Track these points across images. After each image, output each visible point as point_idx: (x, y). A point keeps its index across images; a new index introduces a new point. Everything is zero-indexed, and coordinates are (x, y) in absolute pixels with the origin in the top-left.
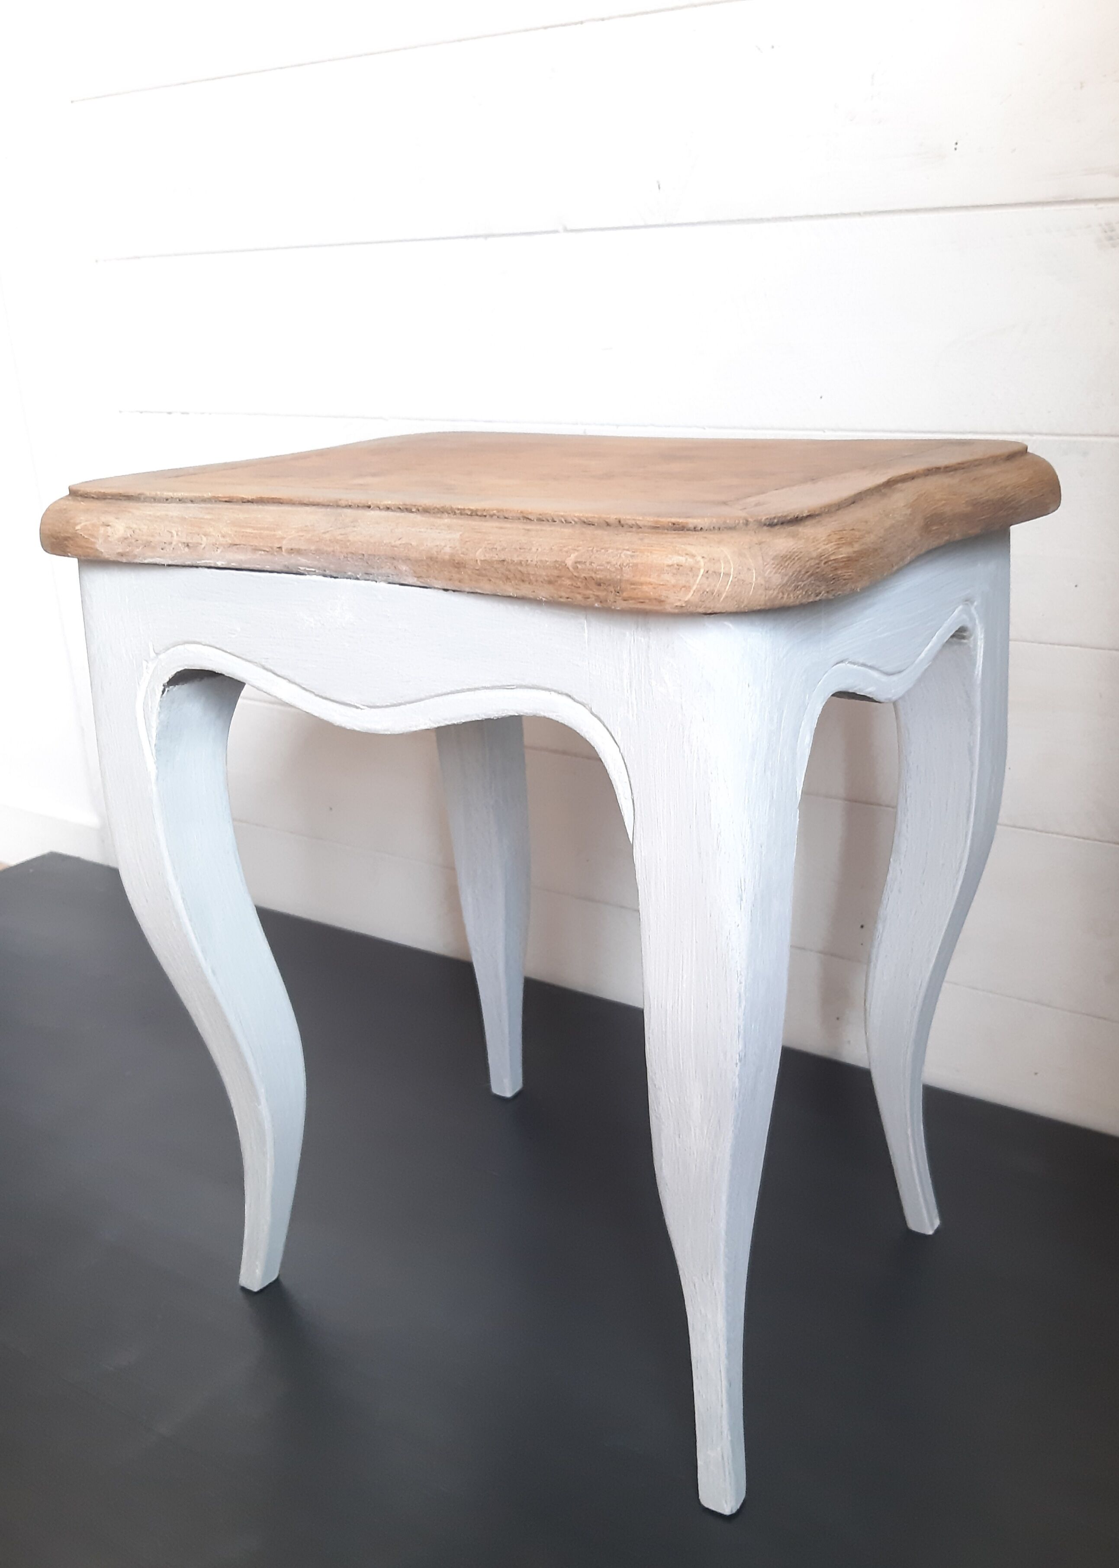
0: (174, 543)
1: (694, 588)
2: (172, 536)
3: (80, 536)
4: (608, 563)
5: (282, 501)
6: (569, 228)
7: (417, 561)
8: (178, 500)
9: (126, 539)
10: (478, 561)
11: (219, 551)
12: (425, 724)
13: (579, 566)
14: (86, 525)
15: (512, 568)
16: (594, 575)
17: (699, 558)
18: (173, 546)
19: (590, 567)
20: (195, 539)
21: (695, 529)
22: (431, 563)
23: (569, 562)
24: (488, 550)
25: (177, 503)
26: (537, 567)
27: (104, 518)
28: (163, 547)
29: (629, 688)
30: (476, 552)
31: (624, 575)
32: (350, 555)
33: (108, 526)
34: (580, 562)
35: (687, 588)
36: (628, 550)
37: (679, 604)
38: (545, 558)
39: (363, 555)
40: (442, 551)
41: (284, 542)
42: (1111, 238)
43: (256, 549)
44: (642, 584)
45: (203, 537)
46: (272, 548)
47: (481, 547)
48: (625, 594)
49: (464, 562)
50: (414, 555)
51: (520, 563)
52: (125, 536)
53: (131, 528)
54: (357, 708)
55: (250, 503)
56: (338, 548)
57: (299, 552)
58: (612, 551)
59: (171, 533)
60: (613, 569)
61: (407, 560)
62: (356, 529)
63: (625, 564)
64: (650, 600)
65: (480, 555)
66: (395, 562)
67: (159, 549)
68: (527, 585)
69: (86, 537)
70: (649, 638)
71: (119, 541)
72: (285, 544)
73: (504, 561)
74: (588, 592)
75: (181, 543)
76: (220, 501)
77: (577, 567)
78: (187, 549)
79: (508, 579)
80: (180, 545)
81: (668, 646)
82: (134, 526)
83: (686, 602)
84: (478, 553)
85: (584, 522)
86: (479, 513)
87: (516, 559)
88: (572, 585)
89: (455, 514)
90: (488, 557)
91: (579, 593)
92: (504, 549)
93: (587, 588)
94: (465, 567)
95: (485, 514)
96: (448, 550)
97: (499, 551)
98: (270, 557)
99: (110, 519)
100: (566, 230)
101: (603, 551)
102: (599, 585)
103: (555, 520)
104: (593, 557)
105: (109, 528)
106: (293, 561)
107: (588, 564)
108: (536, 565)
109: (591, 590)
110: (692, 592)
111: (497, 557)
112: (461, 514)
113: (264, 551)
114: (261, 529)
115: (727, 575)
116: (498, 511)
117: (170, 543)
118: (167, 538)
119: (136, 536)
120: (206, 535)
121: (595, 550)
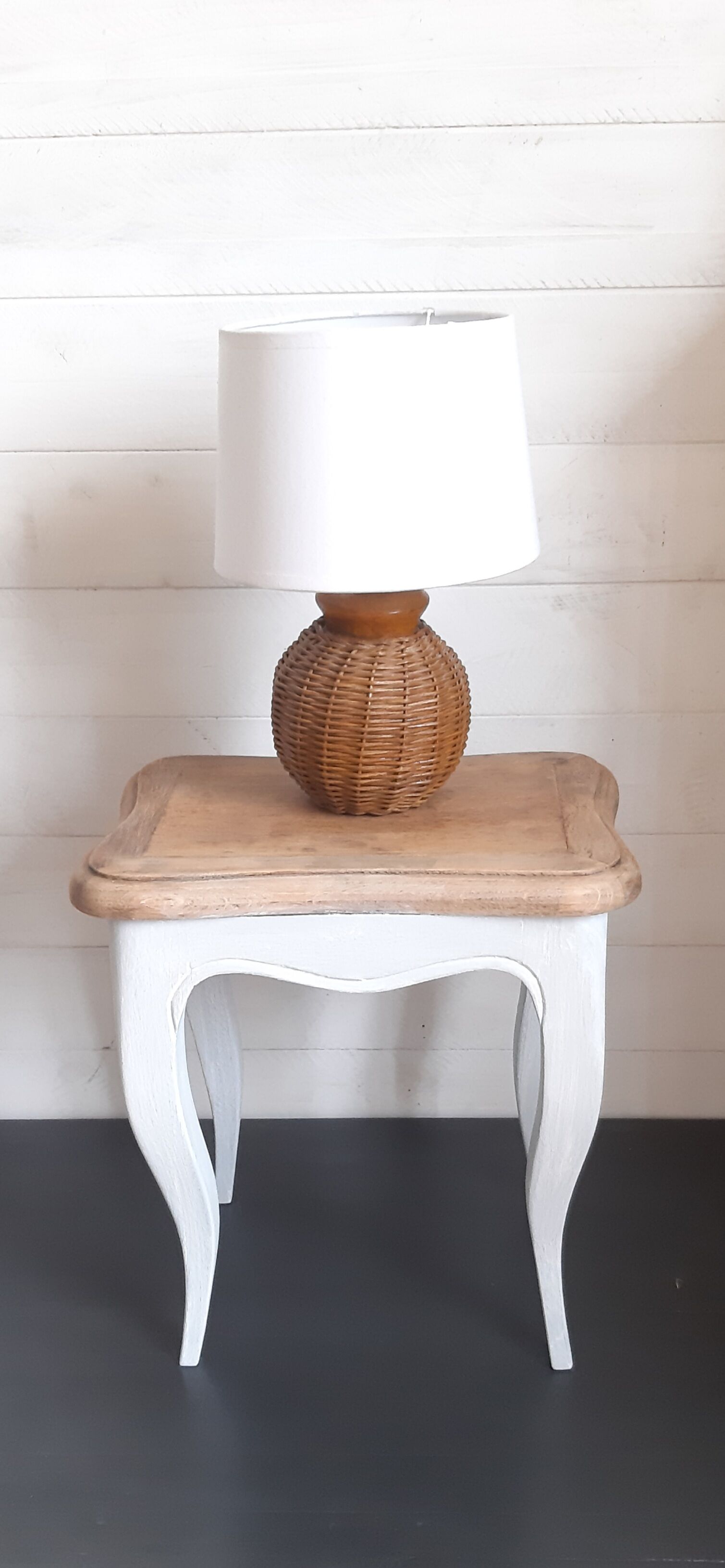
0: (226, 905)
1: (597, 904)
2: (224, 901)
4: (549, 897)
7: (416, 902)
9: (186, 906)
11: (262, 907)
13: (532, 899)
14: (150, 900)
16: (540, 903)
20: (243, 902)
21: (586, 875)
22: (427, 903)
23: (525, 897)
24: (467, 894)
25: (212, 879)
27: (163, 895)
28: (217, 908)
29: (546, 950)
31: (560, 902)
32: (365, 902)
33: (170, 899)
35: (594, 904)
36: (558, 889)
37: (590, 912)
38: (508, 896)
40: (435, 896)
43: (291, 904)
44: (570, 905)
45: (248, 899)
46: (304, 902)
47: (462, 893)
48: (561, 910)
49: (451, 900)
50: (413, 899)
51: (492, 899)
52: (186, 904)
53: (190, 899)
56: (356, 898)
57: (325, 902)
58: (549, 890)
60: (553, 899)
61: (410, 902)
62: (365, 887)
63: (559, 896)
64: (576, 912)
65: (462, 897)
66: (400, 903)
67: (215, 910)
68: (497, 910)
69: (150, 908)
71: (180, 908)
72: (314, 899)
73: (480, 899)
74: (538, 911)
76: (245, 876)
78: (237, 908)
79: (483, 907)
80: (231, 906)
81: (572, 929)
82: (192, 898)
84: (460, 896)
85: (519, 875)
87: (488, 898)
88: (527, 907)
89: (428, 873)
90: (469, 897)
92: (478, 893)
93: (537, 909)
94: (452, 902)
95: (450, 872)
97: (476, 894)
98: (302, 907)
99: (170, 895)
101: (543, 891)
102: (545, 907)
104: (538, 894)
105: (171, 901)
106: (321, 908)
107: (536, 897)
109: (540, 909)
110: (596, 906)
111: (474, 897)
112: (433, 874)
113: (298, 904)
114: (293, 892)
115: (610, 896)
116: (459, 871)
117: (223, 906)
118: (222, 903)
119: (195, 904)
120: (250, 898)
121: (538, 891)
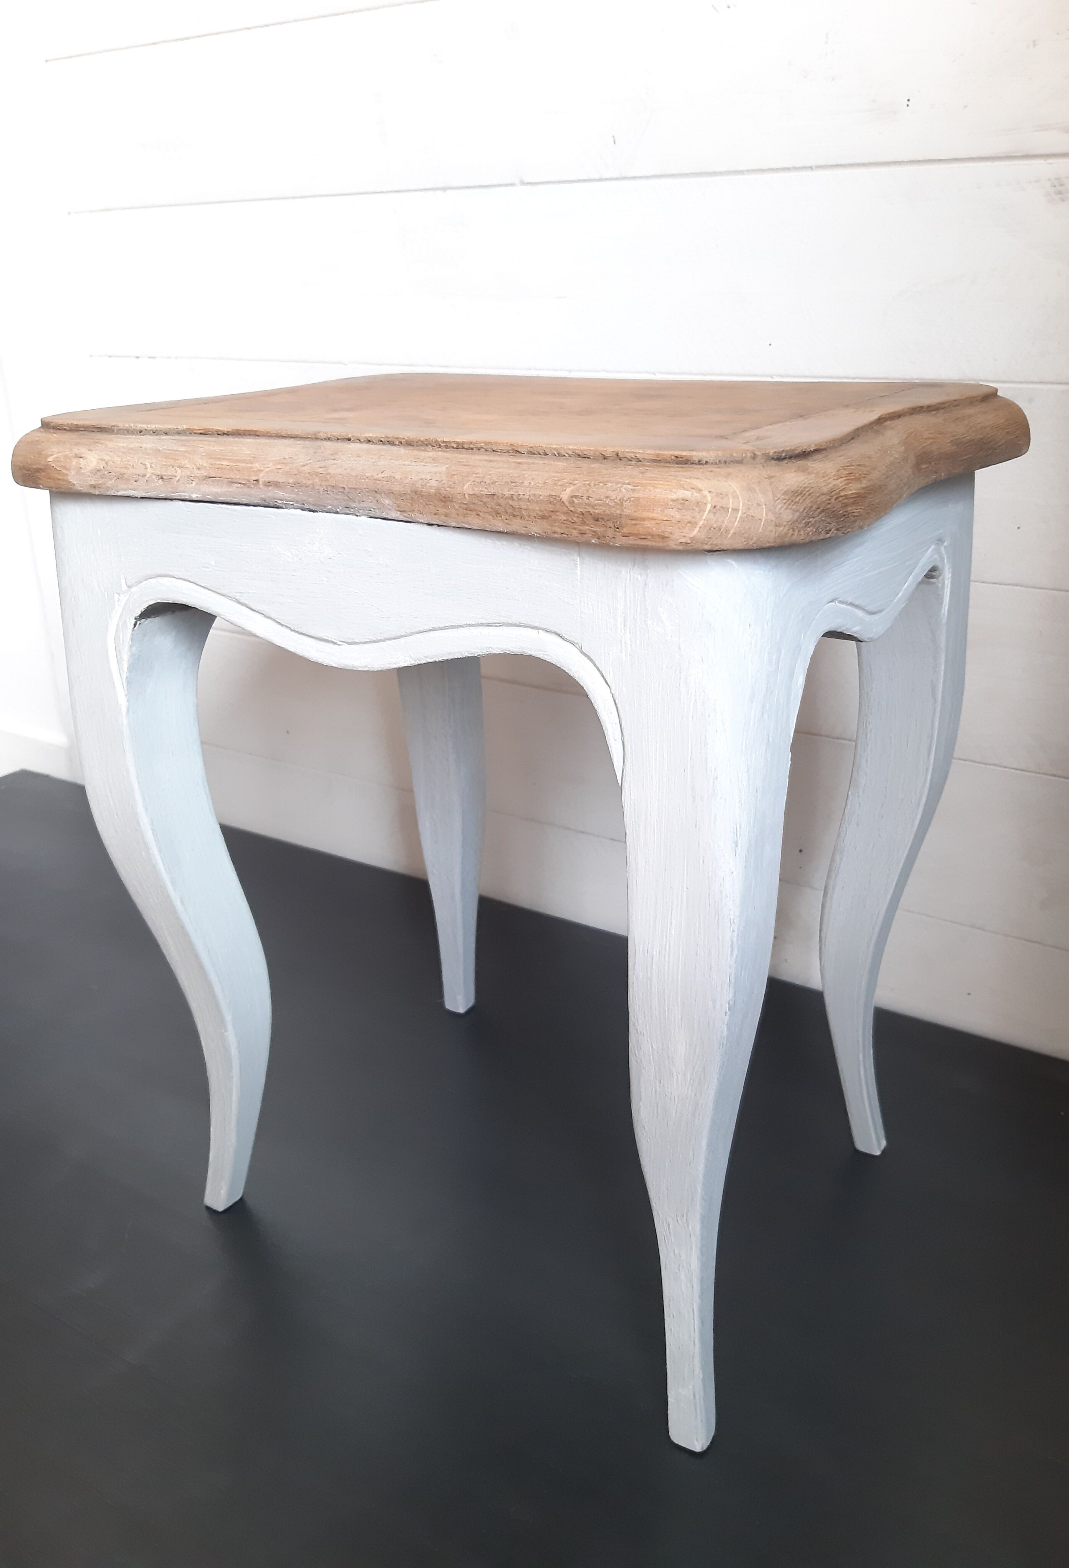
0: (148, 475)
1: (701, 523)
2: (146, 469)
3: (52, 468)
4: (607, 497)
5: (258, 434)
6: (526, 180)
7: (400, 495)
8: (152, 432)
9: (99, 471)
10: (466, 496)
11: (194, 483)
12: (405, 661)
13: (576, 501)
14: (58, 457)
15: (502, 502)
16: (591, 510)
17: (706, 493)
18: (146, 478)
19: (587, 501)
20: (170, 472)
21: (700, 463)
22: (416, 497)
23: (565, 496)
24: (477, 484)
25: (151, 435)
26: (529, 502)
27: (76, 451)
28: (136, 479)
29: (623, 627)
30: (463, 486)
31: (625, 510)
32: (330, 488)
33: (81, 457)
34: (576, 497)
35: (693, 524)
36: (629, 484)
37: (683, 540)
38: (538, 492)
39: (344, 488)
40: (428, 485)
41: (261, 475)
42: (1060, 193)
43: (231, 482)
44: (643, 519)
45: (177, 468)
46: (248, 480)
47: (469, 481)
48: (625, 530)
49: (451, 496)
50: (397, 488)
51: (512, 496)
52: (98, 468)
53: (104, 460)
54: (335, 643)
55: (225, 436)
56: (317, 480)
57: (277, 485)
58: (611, 485)
59: (145, 465)
60: (612, 504)
61: (390, 493)
62: (335, 462)
63: (625, 499)
64: (653, 536)
65: (467, 488)
66: (378, 496)
67: (132, 482)
68: (518, 520)
69: (58, 469)
70: (647, 576)
71: (91, 473)
72: (262, 477)
73: (494, 495)
74: (585, 528)
75: (155, 475)
76: (195, 433)
77: (574, 502)
78: (161, 482)
79: (498, 513)
80: (154, 477)
81: (667, 585)
82: (107, 458)
83: (691, 538)
84: (466, 487)
85: (579, 455)
86: (466, 446)
87: (507, 493)
88: (568, 520)
89: (440, 446)
90: (477, 490)
91: (575, 529)
92: (494, 483)
93: (584, 523)
94: (452, 501)
95: (472, 446)
96: (433, 483)
97: (489, 484)
98: (246, 490)
99: (82, 450)
100: (523, 183)
101: (601, 484)
102: (597, 520)
103: (548, 453)
104: (590, 491)
105: (81, 459)
106: (270, 494)
107: (585, 498)
108: (528, 499)
109: (588, 525)
110: (698, 529)
111: (486, 490)
112: (447, 447)
113: (240, 484)
114: (238, 461)
115: (736, 510)
116: (486, 443)
117: (144, 476)
118: (141, 471)
119: (109, 468)
120: (180, 467)
121: (592, 484)
